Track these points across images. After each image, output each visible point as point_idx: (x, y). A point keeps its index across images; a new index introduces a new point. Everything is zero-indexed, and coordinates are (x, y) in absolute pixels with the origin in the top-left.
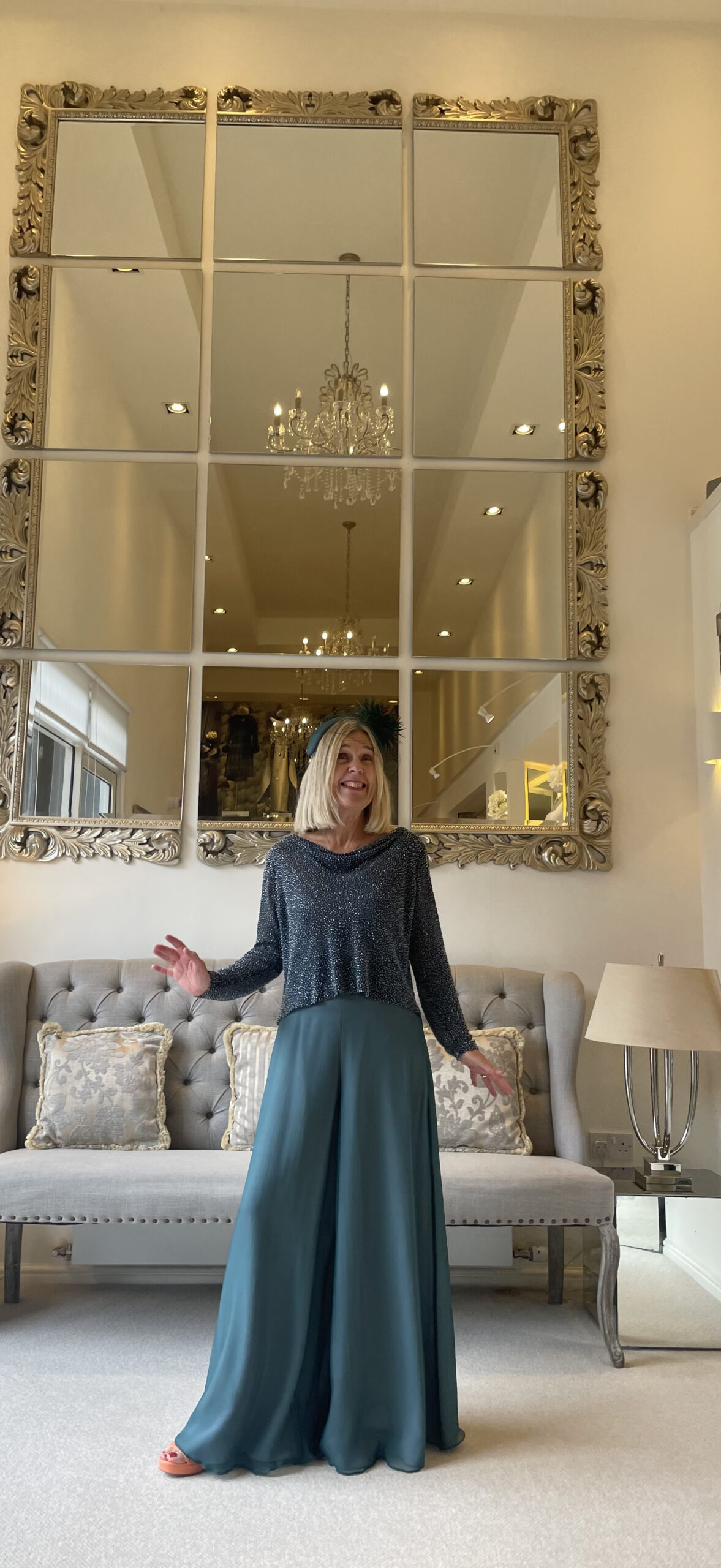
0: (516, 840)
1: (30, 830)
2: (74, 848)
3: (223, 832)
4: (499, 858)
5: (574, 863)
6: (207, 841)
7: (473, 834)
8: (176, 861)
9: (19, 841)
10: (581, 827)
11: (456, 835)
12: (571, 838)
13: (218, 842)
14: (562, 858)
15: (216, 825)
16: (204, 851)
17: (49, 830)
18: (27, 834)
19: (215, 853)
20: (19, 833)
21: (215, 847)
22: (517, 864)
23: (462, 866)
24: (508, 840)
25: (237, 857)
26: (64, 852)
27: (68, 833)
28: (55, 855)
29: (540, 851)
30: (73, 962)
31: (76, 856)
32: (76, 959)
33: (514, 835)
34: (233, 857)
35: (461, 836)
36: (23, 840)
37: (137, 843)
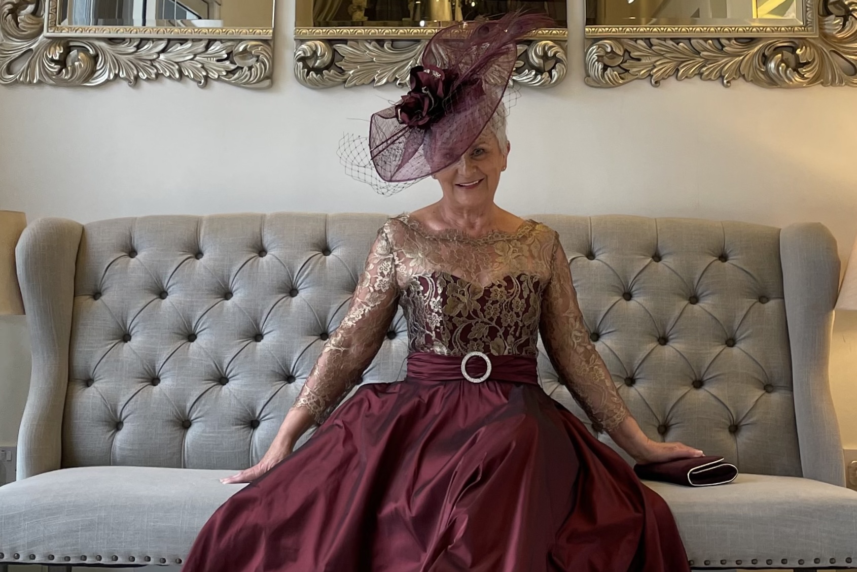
0: (730, 46)
1: (71, 44)
2: (130, 67)
3: (330, 42)
4: (708, 71)
5: (812, 76)
6: (309, 55)
7: (672, 39)
8: (267, 82)
9: (57, 58)
10: (822, 28)
11: (648, 40)
12: (807, 41)
13: (323, 56)
14: (795, 70)
15: (320, 33)
16: (303, 68)
17: (97, 43)
18: (68, 50)
19: (318, 71)
20: (58, 48)
21: (318, 61)
22: (733, 79)
23: (656, 82)
24: (720, 47)
25: (350, 75)
26: (117, 72)
27: (122, 47)
28: (105, 77)
29: (765, 60)
30: (136, 219)
31: (132, 78)
32: (140, 215)
33: (729, 39)
34: (344, 75)
35: (654, 41)
36: (63, 57)
37: (215, 59)
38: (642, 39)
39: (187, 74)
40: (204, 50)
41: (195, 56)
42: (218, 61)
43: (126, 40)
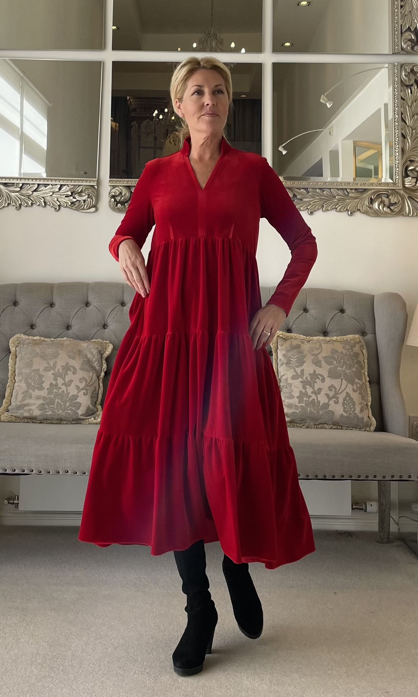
0: (353, 193)
2: (16, 199)
3: (129, 187)
4: (340, 207)
5: (398, 210)
6: (117, 194)
7: (320, 189)
8: (93, 209)
10: (403, 184)
12: (396, 191)
13: (125, 195)
14: (388, 207)
15: (124, 182)
16: (114, 202)
19: (123, 203)
21: (123, 198)
22: (354, 211)
23: (311, 213)
24: (347, 194)
26: (9, 202)
27: (12, 188)
28: (3, 204)
29: (372, 201)
30: (18, 284)
31: (18, 205)
32: (20, 282)
33: (352, 189)
35: (310, 190)
37: (64, 195)
38: (303, 189)
39: (49, 204)
40: (58, 190)
41: (53, 193)
42: (66, 197)
43: (14, 184)
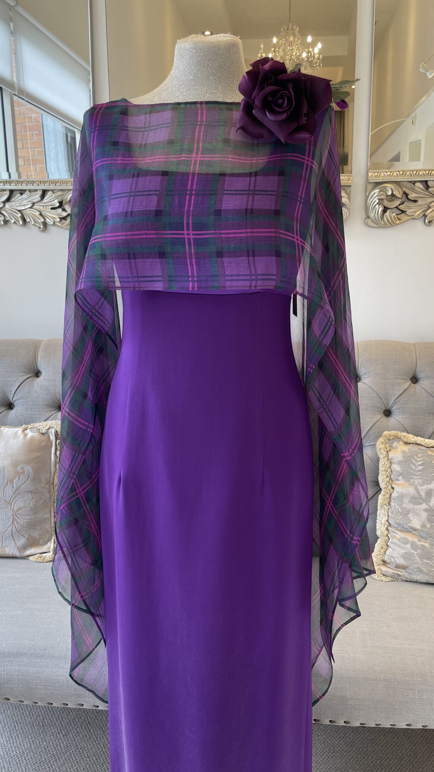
11: (425, 183)
35: (431, 183)
37: (49, 207)
38: (420, 182)
39: (28, 220)
40: (40, 199)
41: (33, 204)
42: (53, 209)
